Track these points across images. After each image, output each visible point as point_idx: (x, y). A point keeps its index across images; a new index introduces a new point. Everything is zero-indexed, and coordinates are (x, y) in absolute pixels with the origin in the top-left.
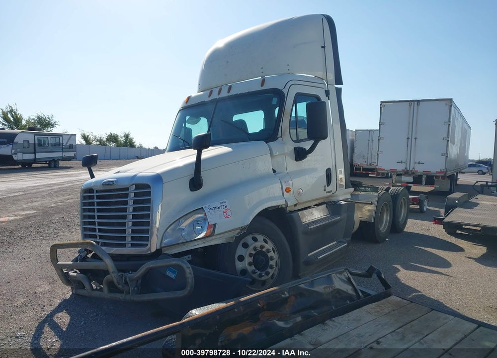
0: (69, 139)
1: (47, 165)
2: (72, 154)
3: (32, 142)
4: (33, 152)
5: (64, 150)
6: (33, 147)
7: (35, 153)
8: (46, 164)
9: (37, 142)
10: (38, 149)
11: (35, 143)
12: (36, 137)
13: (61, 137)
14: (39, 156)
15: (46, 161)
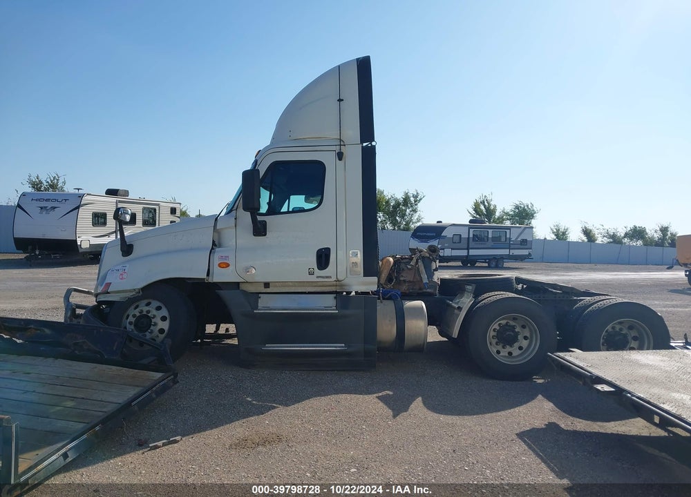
0: (521, 234)
1: (487, 265)
2: (525, 252)
3: (465, 236)
4: (466, 247)
5: (512, 246)
6: (466, 242)
7: (468, 249)
8: (485, 262)
9: (471, 236)
10: (472, 244)
11: (469, 238)
12: (471, 230)
13: (508, 231)
14: (472, 252)
15: (485, 260)
